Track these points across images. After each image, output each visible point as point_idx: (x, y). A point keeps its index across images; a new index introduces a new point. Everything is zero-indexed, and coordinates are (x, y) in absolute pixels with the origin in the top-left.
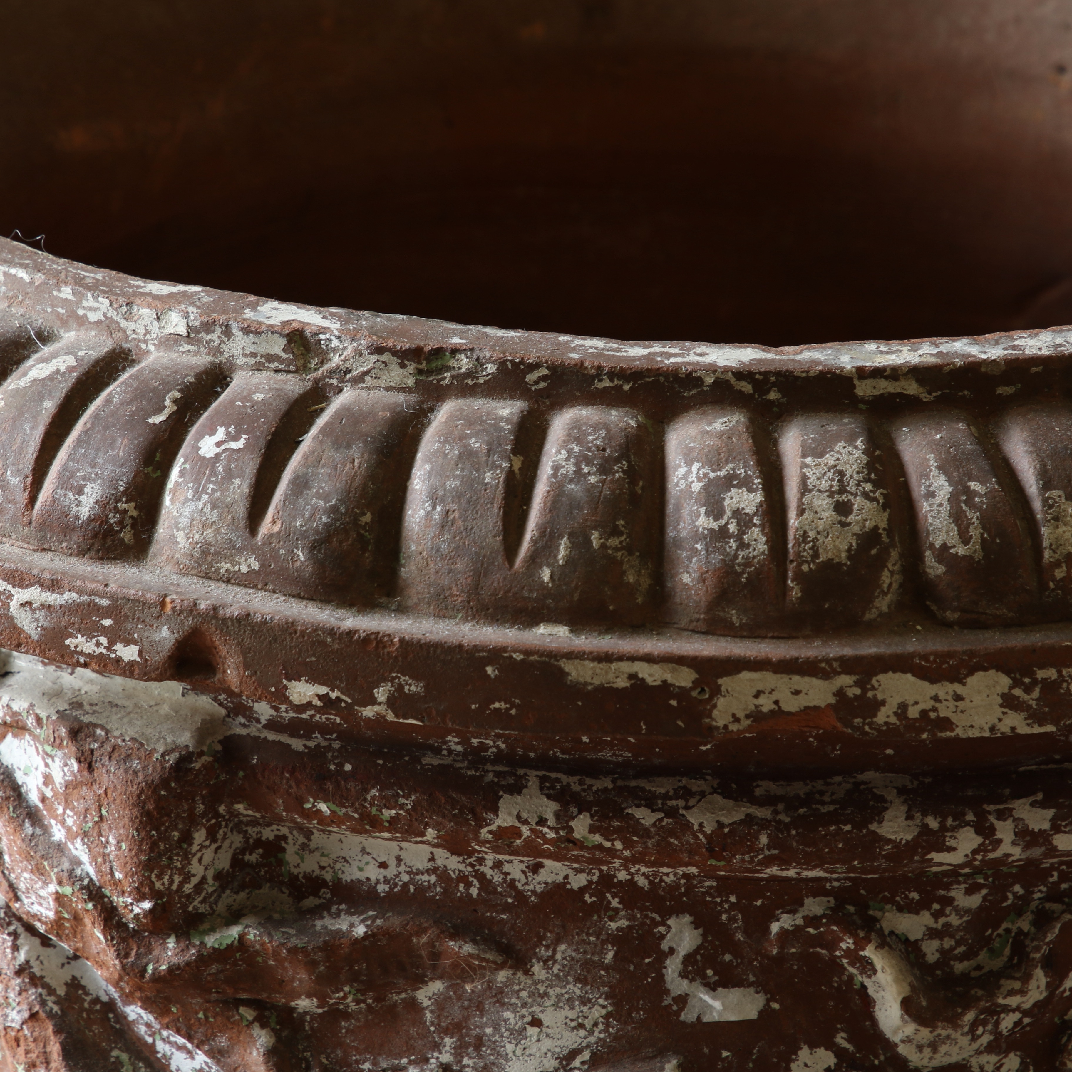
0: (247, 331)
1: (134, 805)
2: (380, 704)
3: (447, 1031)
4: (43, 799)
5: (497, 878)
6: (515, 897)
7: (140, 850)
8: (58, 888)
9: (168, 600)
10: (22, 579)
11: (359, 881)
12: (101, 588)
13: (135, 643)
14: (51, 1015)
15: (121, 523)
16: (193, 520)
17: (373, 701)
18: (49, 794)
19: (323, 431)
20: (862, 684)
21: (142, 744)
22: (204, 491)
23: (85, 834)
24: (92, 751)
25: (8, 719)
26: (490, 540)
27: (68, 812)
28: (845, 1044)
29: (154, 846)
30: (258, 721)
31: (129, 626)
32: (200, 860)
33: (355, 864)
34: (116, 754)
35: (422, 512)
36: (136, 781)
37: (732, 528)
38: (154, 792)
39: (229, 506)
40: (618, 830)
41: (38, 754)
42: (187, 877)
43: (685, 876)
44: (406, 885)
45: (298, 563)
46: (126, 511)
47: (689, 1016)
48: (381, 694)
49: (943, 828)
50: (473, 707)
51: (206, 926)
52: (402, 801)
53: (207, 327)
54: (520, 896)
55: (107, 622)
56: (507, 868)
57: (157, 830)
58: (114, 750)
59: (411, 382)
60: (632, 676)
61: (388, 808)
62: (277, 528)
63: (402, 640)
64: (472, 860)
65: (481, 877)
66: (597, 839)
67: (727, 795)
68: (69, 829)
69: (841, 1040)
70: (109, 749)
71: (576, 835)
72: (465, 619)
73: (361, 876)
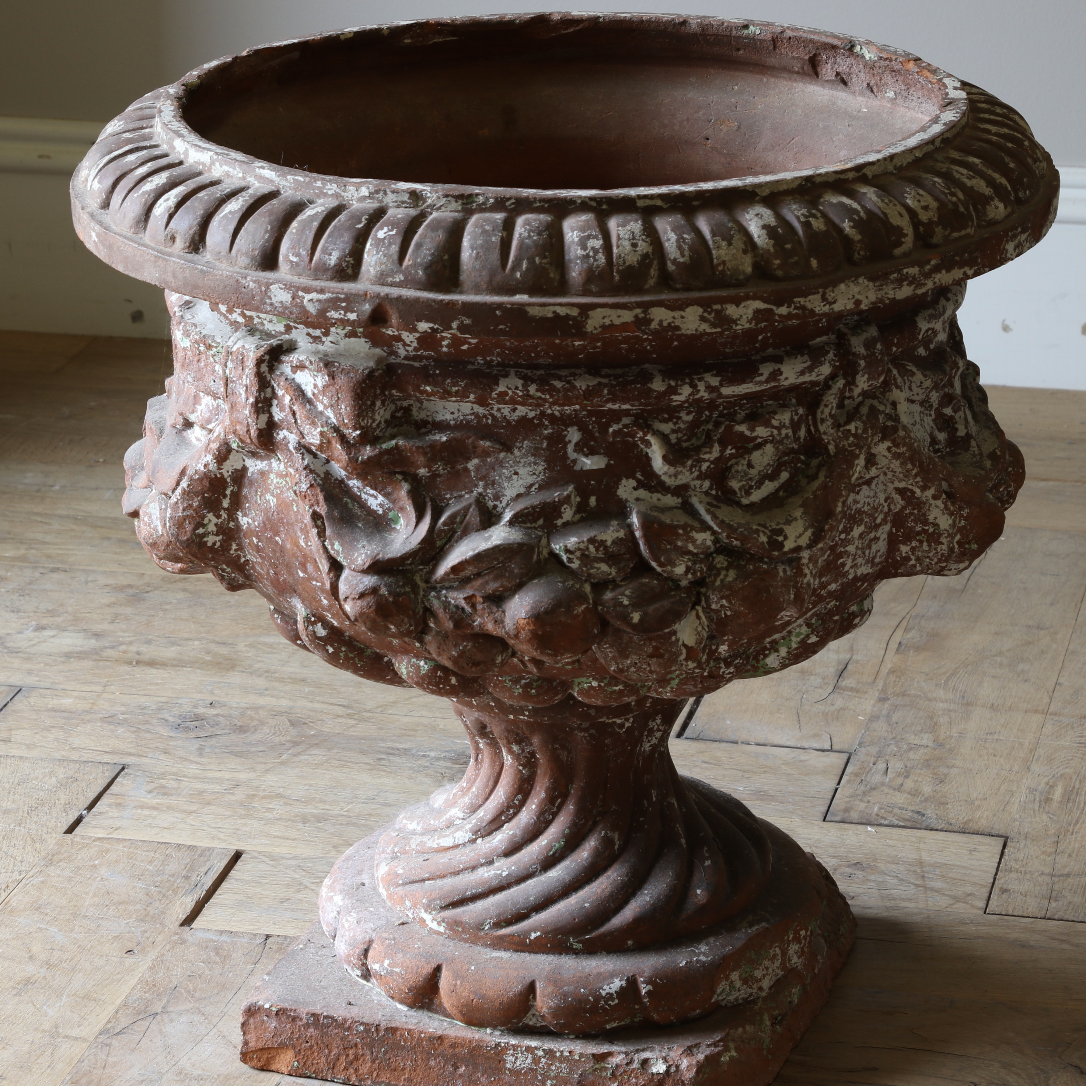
0: (393, 192)
1: (352, 391)
2: (454, 329)
3: (480, 479)
4: (314, 394)
5: (499, 415)
6: (506, 423)
7: (355, 409)
8: (321, 429)
9: (368, 293)
10: (309, 290)
11: (443, 420)
12: (341, 290)
13: (354, 312)
14: (319, 485)
15: (347, 266)
16: (376, 262)
17: (451, 328)
18: (316, 392)
19: (426, 226)
20: (645, 312)
21: (354, 367)
22: (381, 251)
23: (332, 406)
24: (334, 371)
25: (298, 364)
26: (495, 262)
27: (324, 398)
28: (640, 477)
29: (360, 407)
30: (400, 357)
31: (353, 305)
32: (379, 413)
33: (441, 414)
34: (344, 372)
35: (468, 254)
36: (353, 381)
37: (591, 254)
38: (360, 385)
39: (391, 256)
40: (547, 390)
41: (311, 376)
42: (374, 421)
43: (575, 410)
44: (462, 421)
45: (419, 276)
46: (349, 261)
47: (577, 468)
48: (454, 325)
49: (677, 385)
50: (492, 328)
51: (382, 441)
52: (460, 383)
53: (377, 192)
54: (508, 422)
55: (344, 304)
56: (502, 411)
57: (361, 401)
58: (342, 370)
59: (460, 208)
60: (554, 312)
61: (454, 387)
62: (410, 263)
63: (462, 302)
64: (488, 408)
65: (492, 415)
66: (539, 394)
67: (590, 374)
68: (325, 405)
69: (638, 475)
71: (531, 393)
72: (487, 294)
73: (443, 418)
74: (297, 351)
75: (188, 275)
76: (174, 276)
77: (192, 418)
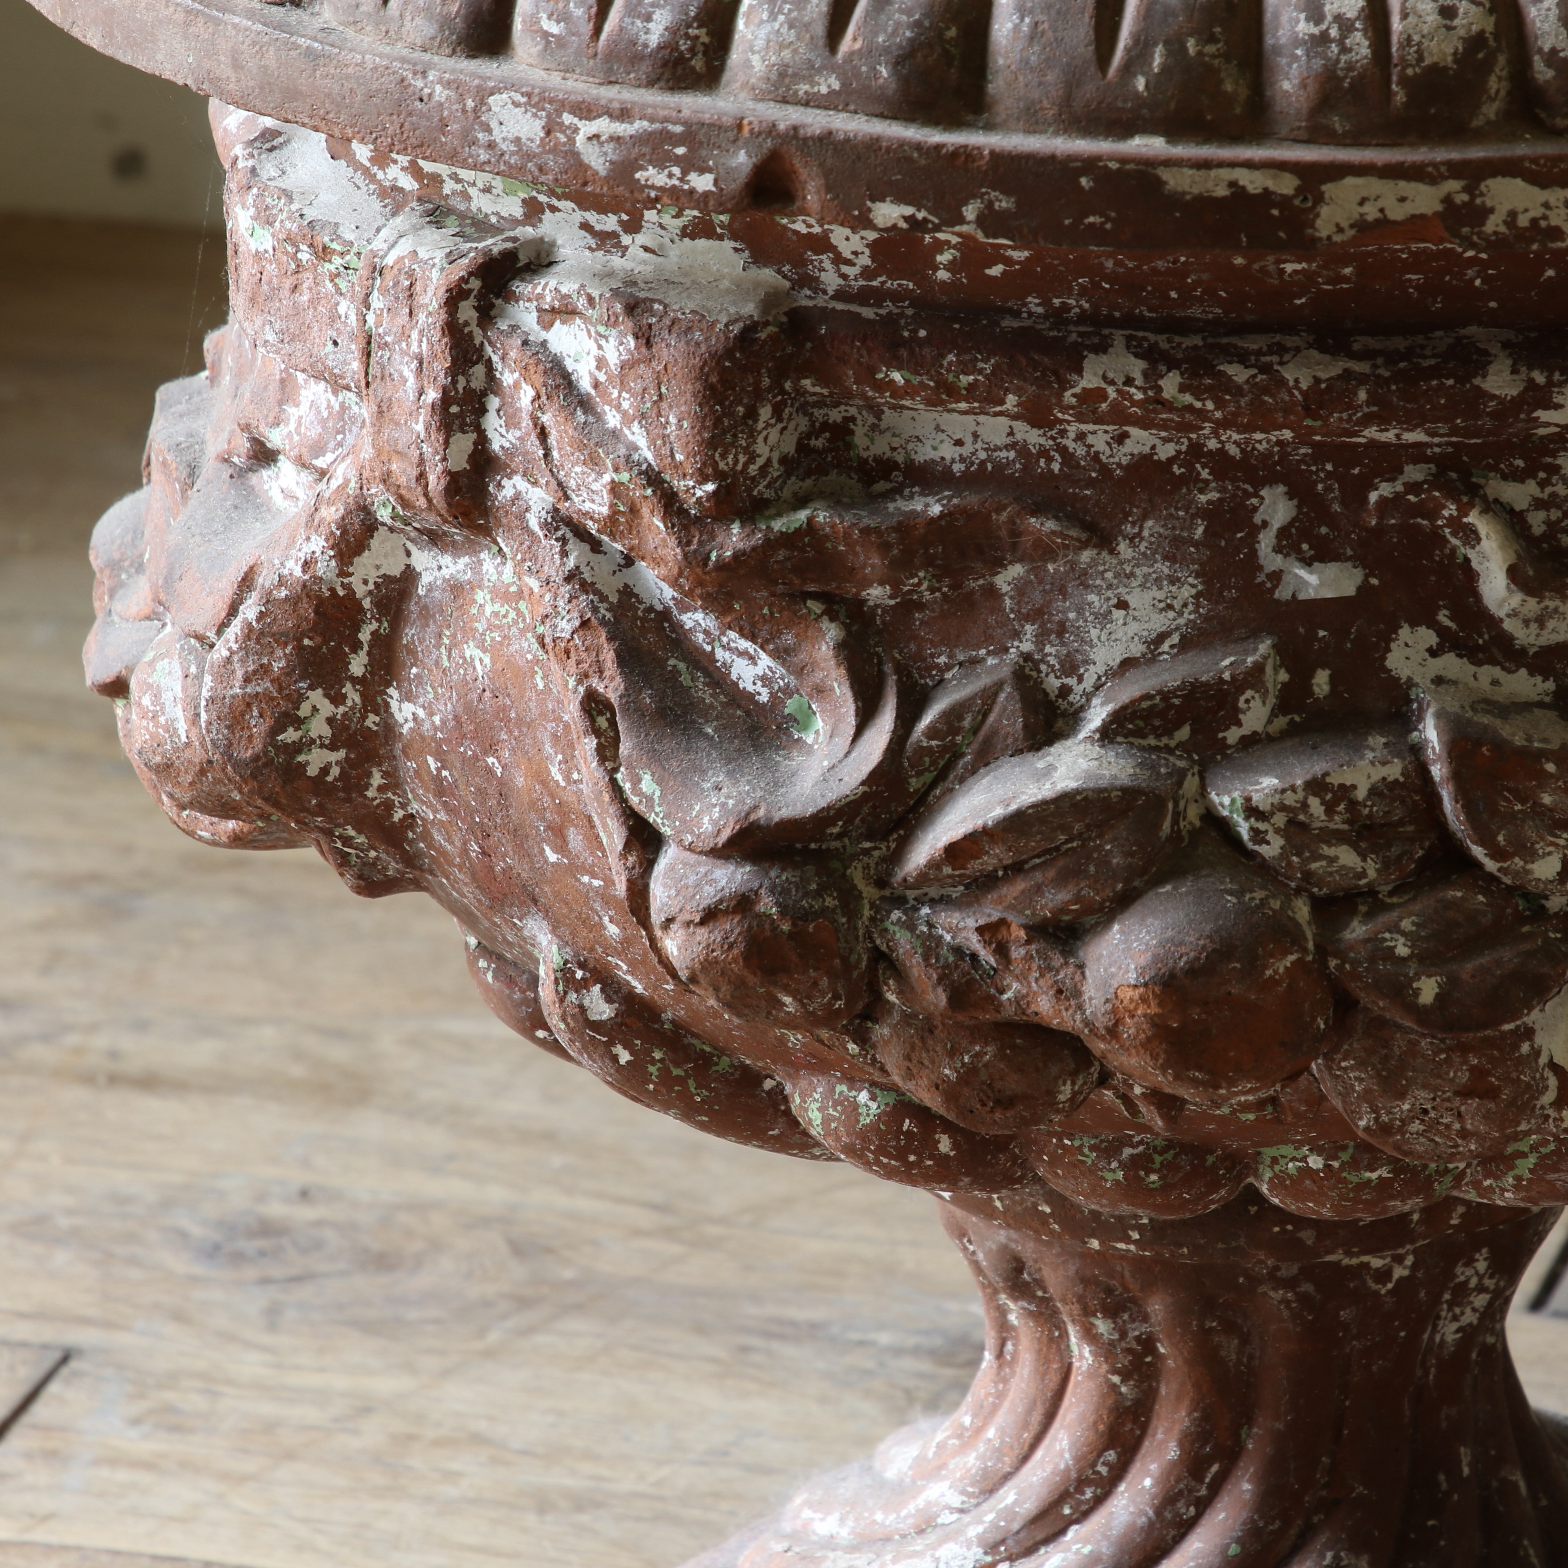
1: (697, 379)
2: (969, 223)
3: (1027, 618)
4: (596, 385)
5: (1081, 451)
6: (1099, 472)
7: (703, 427)
8: (614, 475)
9: (745, 122)
10: (589, 111)
11: (933, 461)
12: (674, 114)
13: (709, 170)
14: (603, 622)
15: (692, 50)
16: (768, 41)
17: (962, 220)
18: (602, 377)
20: (1469, 190)
21: (703, 316)
22: (780, 12)
23: (643, 416)
24: (650, 326)
25: (557, 304)
26: (1081, 50)
27: (624, 394)
28: (1448, 623)
29: (718, 422)
30: (825, 292)
31: (704, 153)
32: (766, 439)
33: (929, 444)
34: (676, 327)
35: (1010, 25)
36: (699, 353)
37: (1334, 32)
38: (718, 363)
39: (807, 26)
40: (1209, 389)
41: (590, 336)
42: (752, 458)
43: (1279, 443)
44: (983, 463)
45: (881, 81)
46: (697, 37)
47: (1283, 593)
48: (970, 212)
49: (1550, 383)
50: (1067, 222)
51: (772, 511)
52: (980, 365)
54: (1105, 470)
55: (681, 151)
56: (1090, 439)
57: (721, 404)
58: (673, 323)
60: (1233, 184)
61: (966, 374)
62: (858, 45)
63: (992, 153)
64: (1053, 432)
65: (1063, 450)
66: (1188, 398)
67: (1323, 350)
68: (624, 414)
69: (1443, 617)
70: (668, 323)
71: (1166, 395)
72: (1056, 133)
73: (935, 455)
74: (555, 269)
75: (273, 64)
76: (236, 65)
77: (275, 438)
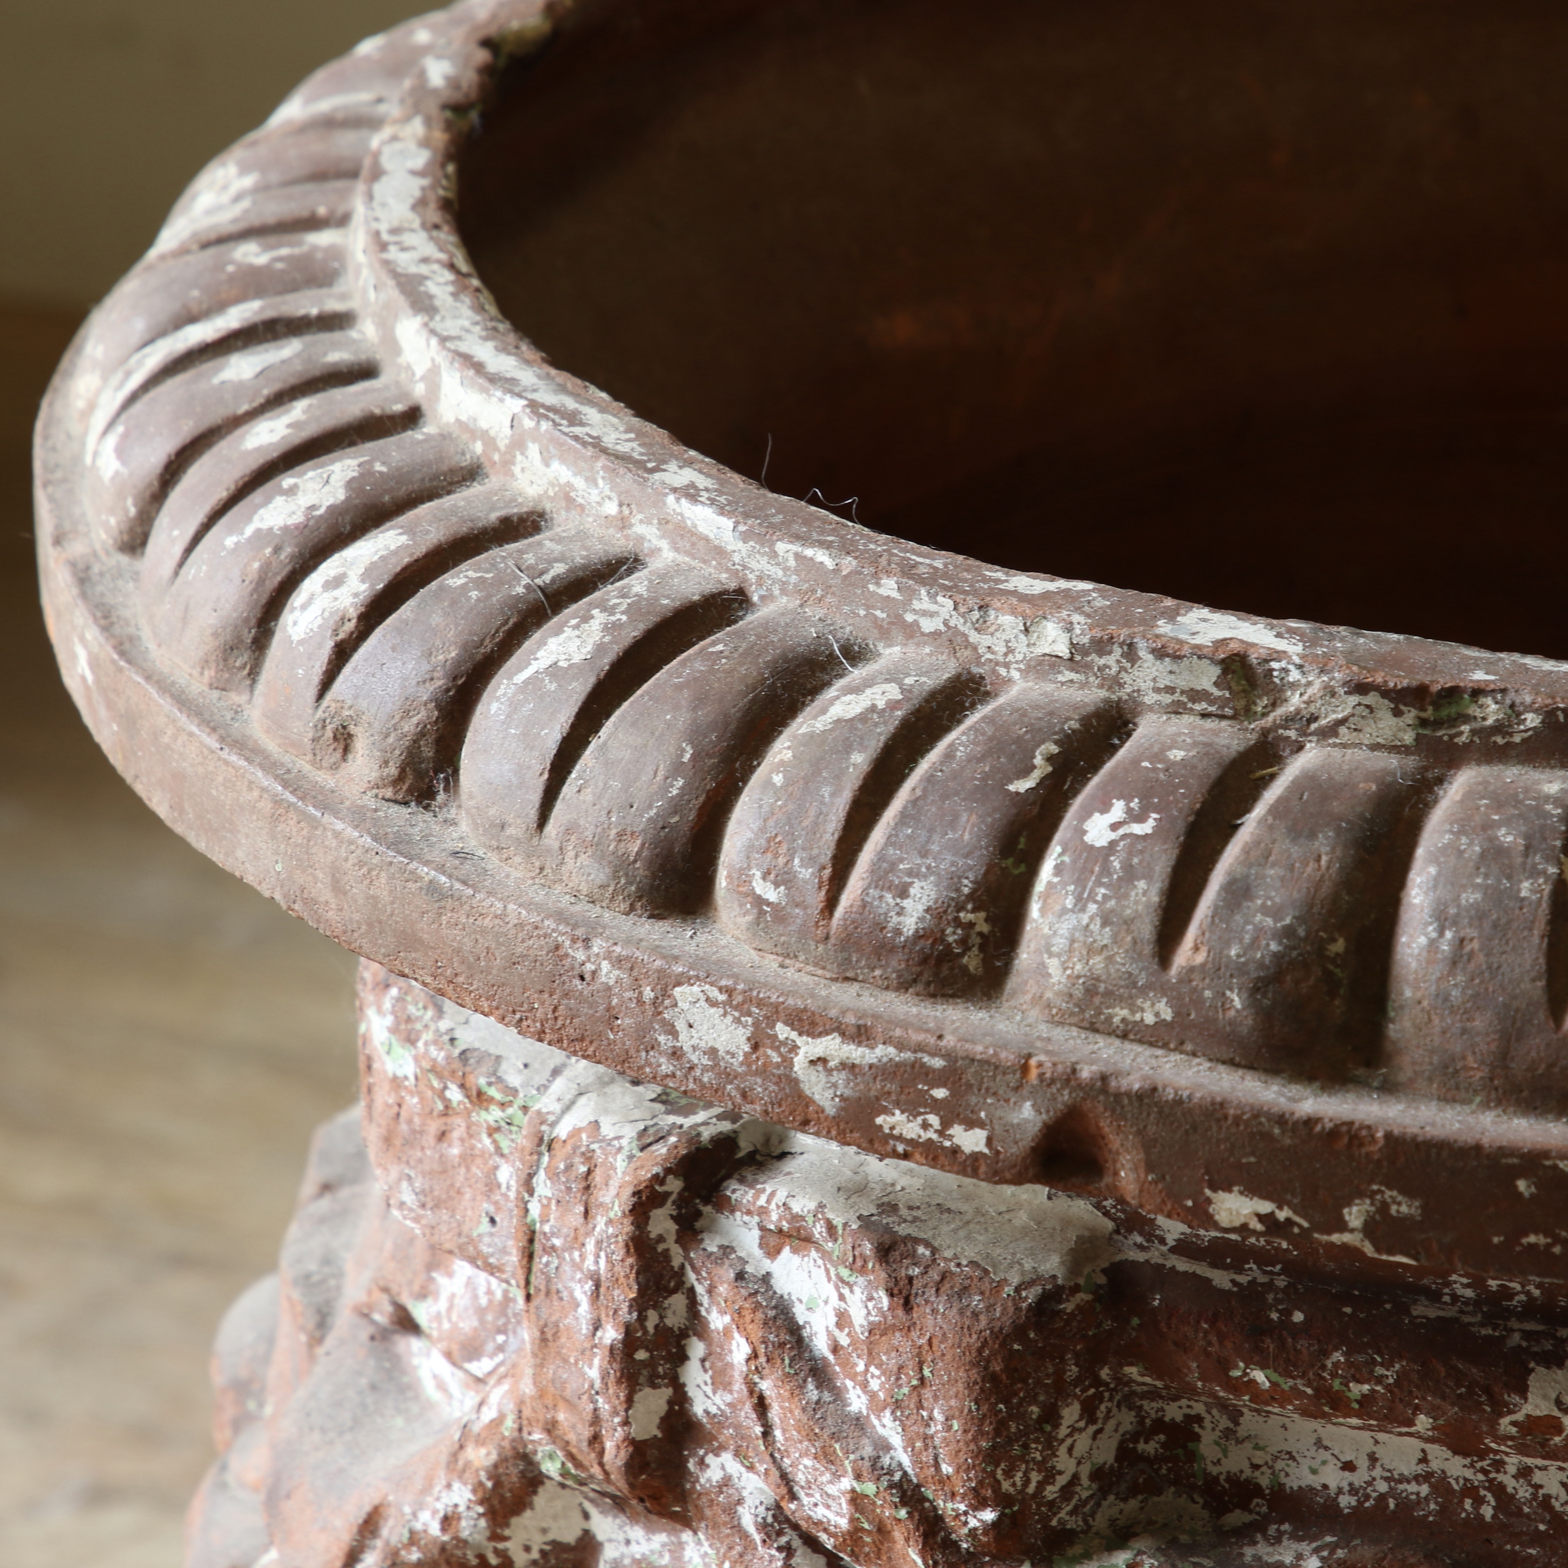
0: (1160, 653)
1: (974, 1364)
2: (1352, 1231)
4: (836, 1349)
5: (1524, 1493)
6: (1549, 1523)
7: (981, 1432)
8: (855, 1484)
9: (1033, 1062)
10: (813, 1024)
11: (1311, 1489)
12: (932, 1040)
13: (981, 1125)
15: (963, 942)
16: (1073, 941)
17: (1342, 1226)
18: (844, 1341)
19: (1273, 809)
21: (986, 1272)
22: (1092, 898)
23: (898, 1405)
24: (910, 1279)
25: (785, 1226)
26: (1526, 985)
27: (872, 1369)
29: (1001, 1426)
30: (1163, 1241)
31: (973, 1100)
32: (1070, 1450)
33: (1305, 1464)
34: (946, 1286)
35: (1423, 940)
36: (977, 1328)
38: (1003, 1345)
39: (1128, 923)
41: (829, 1279)
42: (1050, 1476)
44: (1382, 1498)
45: (1232, 1013)
46: (971, 925)
48: (1355, 1215)
50: (1496, 1240)
51: (1078, 1549)
52: (1379, 1371)
53: (1101, 646)
54: (1558, 1521)
55: (940, 1093)
56: (1538, 1477)
57: (1006, 1402)
58: (943, 1278)
59: (1408, 738)
61: (1358, 1381)
62: (1200, 958)
63: (1388, 1136)
64: (1485, 1464)
65: (1499, 1490)
68: (873, 1396)
70: (937, 1278)
73: (1315, 1481)
75: (384, 895)
76: (337, 888)
77: (421, 1313)
